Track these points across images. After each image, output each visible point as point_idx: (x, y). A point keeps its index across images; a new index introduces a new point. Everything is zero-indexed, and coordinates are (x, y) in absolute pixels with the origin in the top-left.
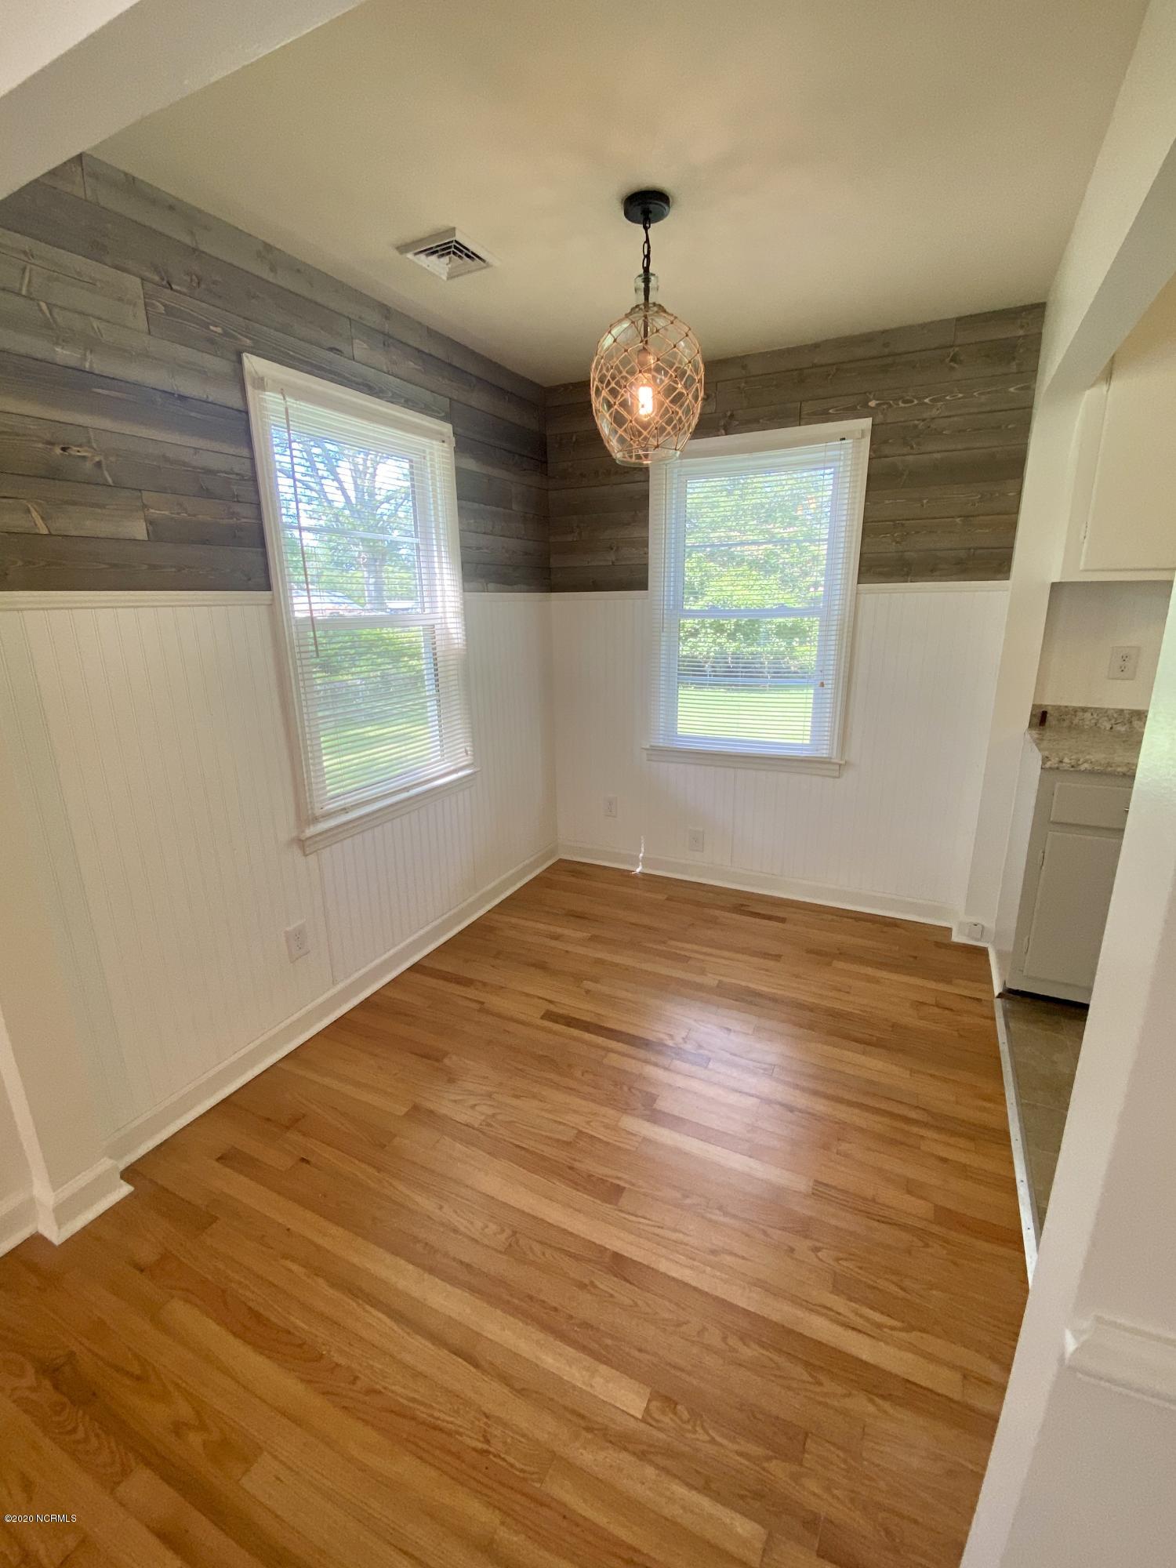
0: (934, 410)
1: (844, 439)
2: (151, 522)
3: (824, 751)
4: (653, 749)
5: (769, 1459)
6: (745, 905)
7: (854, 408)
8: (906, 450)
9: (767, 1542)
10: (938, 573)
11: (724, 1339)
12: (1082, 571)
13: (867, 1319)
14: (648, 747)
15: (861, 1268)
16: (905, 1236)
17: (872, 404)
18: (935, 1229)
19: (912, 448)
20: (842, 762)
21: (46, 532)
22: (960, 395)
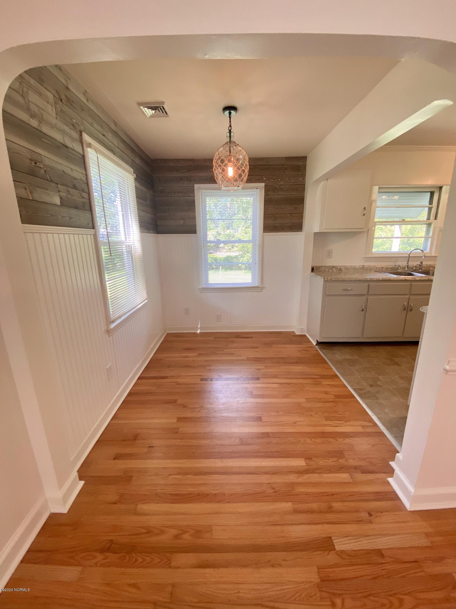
0: (281, 183)
1: (257, 189)
2: (61, 198)
3: (257, 284)
4: (203, 289)
5: (338, 460)
6: (238, 335)
7: (259, 180)
8: (274, 194)
9: (351, 476)
10: (285, 230)
11: (311, 440)
12: (324, 229)
13: (337, 423)
14: (201, 288)
15: (328, 413)
16: (332, 403)
17: (264, 179)
18: (337, 400)
19: (276, 193)
20: (262, 287)
21: (32, 199)
22: (287, 179)
